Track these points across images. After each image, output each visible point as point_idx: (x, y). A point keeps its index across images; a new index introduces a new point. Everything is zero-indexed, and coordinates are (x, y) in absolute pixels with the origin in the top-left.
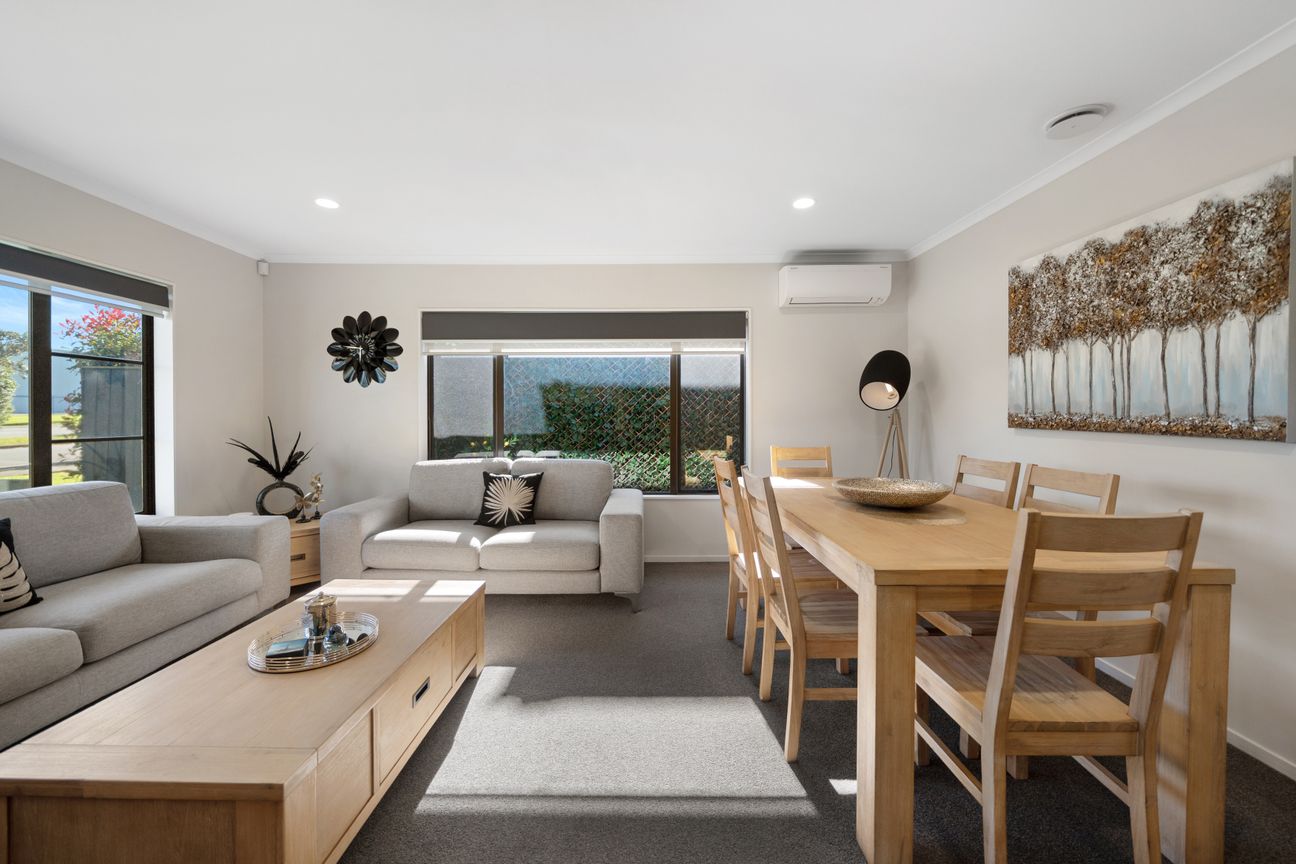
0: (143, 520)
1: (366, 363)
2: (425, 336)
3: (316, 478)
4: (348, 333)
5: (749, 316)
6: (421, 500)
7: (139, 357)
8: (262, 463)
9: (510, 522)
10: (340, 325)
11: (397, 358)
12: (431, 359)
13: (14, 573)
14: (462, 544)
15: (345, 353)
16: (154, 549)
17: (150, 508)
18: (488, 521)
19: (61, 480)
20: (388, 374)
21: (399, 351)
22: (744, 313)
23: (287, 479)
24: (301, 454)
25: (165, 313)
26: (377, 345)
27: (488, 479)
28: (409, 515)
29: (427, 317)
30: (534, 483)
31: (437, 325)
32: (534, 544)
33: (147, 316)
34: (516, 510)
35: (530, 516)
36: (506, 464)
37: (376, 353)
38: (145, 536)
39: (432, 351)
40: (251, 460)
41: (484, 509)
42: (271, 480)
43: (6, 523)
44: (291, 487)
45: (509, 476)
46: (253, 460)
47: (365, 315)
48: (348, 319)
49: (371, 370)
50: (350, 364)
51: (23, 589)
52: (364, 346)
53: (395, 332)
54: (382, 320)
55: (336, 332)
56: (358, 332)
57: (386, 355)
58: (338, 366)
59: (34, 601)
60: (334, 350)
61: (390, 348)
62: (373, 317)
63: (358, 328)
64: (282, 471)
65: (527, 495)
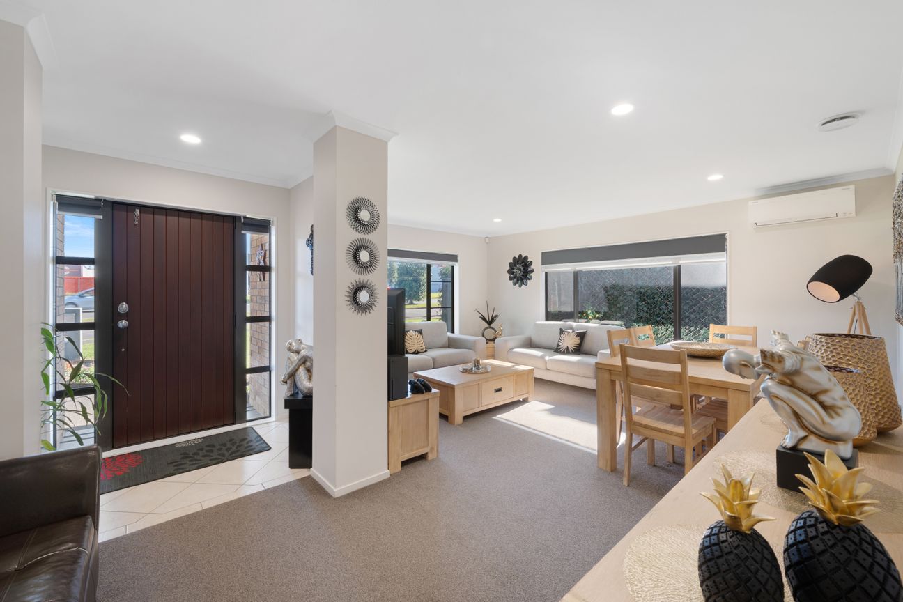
0: (450, 334)
1: (520, 277)
2: (543, 264)
3: (501, 326)
4: (514, 264)
5: (727, 236)
6: (536, 339)
7: (450, 280)
8: (484, 319)
9: (567, 352)
10: (512, 261)
11: (532, 274)
12: (546, 274)
13: (423, 343)
14: (542, 357)
15: (513, 273)
16: (451, 344)
17: (453, 332)
18: (558, 350)
19: (433, 320)
20: (529, 281)
21: (532, 271)
22: (725, 234)
23: (492, 325)
24: (497, 316)
25: (457, 264)
26: (524, 269)
27: (562, 331)
28: (530, 344)
29: (544, 254)
30: (582, 336)
31: (549, 258)
32: (578, 363)
34: (570, 347)
35: (578, 350)
36: (571, 325)
37: (524, 272)
38: (450, 340)
39: (546, 270)
41: (558, 345)
42: (486, 325)
43: (421, 330)
44: (493, 329)
45: (571, 331)
46: (481, 317)
47: (520, 256)
48: (514, 258)
49: (522, 280)
50: (515, 278)
51: (424, 347)
52: (520, 270)
53: (531, 263)
54: (526, 257)
55: (510, 264)
56: (518, 263)
57: (528, 273)
58: (511, 279)
59: (426, 351)
60: (509, 272)
61: (529, 269)
62: (523, 256)
63: (518, 262)
64: (490, 322)
65: (577, 340)
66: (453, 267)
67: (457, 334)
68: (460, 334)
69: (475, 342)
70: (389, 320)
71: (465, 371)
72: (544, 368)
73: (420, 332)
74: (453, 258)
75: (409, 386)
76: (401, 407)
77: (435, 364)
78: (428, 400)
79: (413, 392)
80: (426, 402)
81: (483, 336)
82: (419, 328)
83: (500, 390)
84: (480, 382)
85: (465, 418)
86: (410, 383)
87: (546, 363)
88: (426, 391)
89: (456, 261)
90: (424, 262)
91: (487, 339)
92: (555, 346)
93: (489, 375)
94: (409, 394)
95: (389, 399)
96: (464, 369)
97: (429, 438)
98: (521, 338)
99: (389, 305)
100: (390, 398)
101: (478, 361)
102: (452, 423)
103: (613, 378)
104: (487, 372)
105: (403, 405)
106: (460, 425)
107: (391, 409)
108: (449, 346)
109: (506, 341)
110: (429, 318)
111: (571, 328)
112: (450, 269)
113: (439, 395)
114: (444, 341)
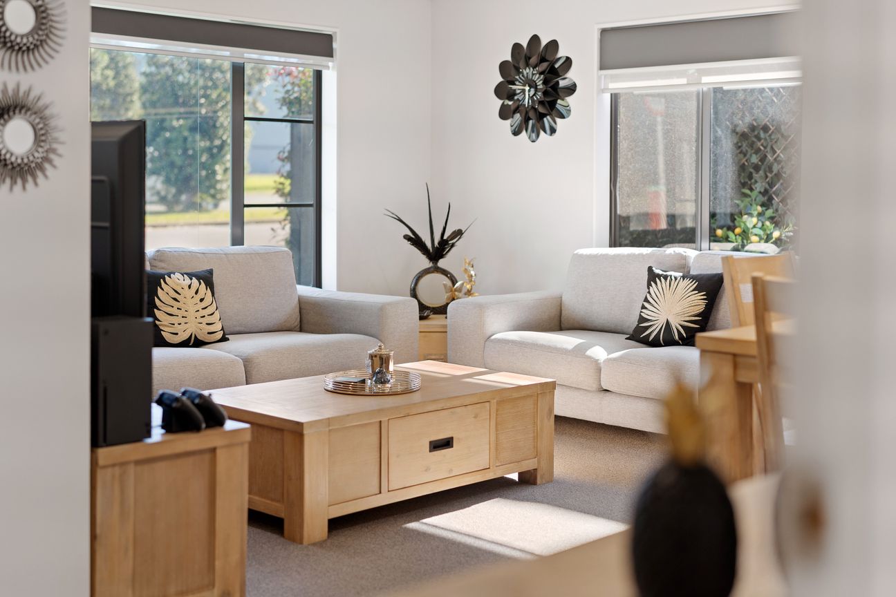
0: (304, 290)
1: (533, 108)
2: (604, 65)
3: (469, 264)
4: (515, 66)
6: (576, 304)
7: (310, 117)
8: (416, 241)
9: (666, 338)
10: (508, 57)
11: (569, 99)
12: (615, 99)
13: (213, 313)
15: (511, 95)
16: (309, 318)
17: (318, 284)
18: (638, 334)
20: (559, 121)
21: (571, 89)
23: (442, 263)
24: (458, 234)
25: (330, 64)
26: (545, 82)
27: (653, 277)
28: (560, 322)
33: (317, 71)
34: (675, 323)
36: (685, 258)
37: (545, 93)
38: (303, 305)
39: (616, 86)
40: (406, 237)
41: (642, 319)
42: (425, 263)
43: (211, 272)
44: (445, 272)
45: (679, 275)
46: (407, 237)
47: (535, 39)
48: (517, 47)
49: (541, 117)
50: (516, 110)
51: (218, 327)
52: (532, 85)
53: (568, 61)
54: (554, 45)
55: (504, 67)
56: (527, 65)
57: (558, 97)
58: (504, 114)
59: (224, 339)
60: (500, 91)
61: (562, 83)
62: (544, 42)
63: (528, 59)
64: (437, 253)
65: (697, 302)
66: (318, 75)
67: (331, 286)
68: (340, 288)
69: (382, 308)
70: (96, 212)
71: (342, 389)
72: (595, 386)
73: (207, 279)
74: (320, 44)
75: (157, 412)
76: (131, 469)
77: (251, 373)
78: (213, 450)
79: (169, 425)
80: (207, 457)
81: (414, 294)
82: (202, 267)
83: (447, 443)
84: (384, 419)
85: (337, 524)
86: (159, 402)
87: (599, 370)
88: (208, 427)
89: (329, 53)
90: (225, 55)
91: (422, 307)
92: (632, 322)
93: (416, 398)
94: (157, 434)
95: (96, 442)
96: (336, 383)
97: (218, 564)
98: (530, 298)
99: (96, 168)
100: (98, 439)
101: (384, 360)
102: (297, 539)
103: (744, 377)
104: (408, 391)
105: (138, 463)
106: (320, 544)
107: (100, 474)
108: (302, 326)
109: (481, 307)
110: (238, 240)
111: (683, 266)
112: (311, 79)
113: (248, 437)
114: (287, 310)
